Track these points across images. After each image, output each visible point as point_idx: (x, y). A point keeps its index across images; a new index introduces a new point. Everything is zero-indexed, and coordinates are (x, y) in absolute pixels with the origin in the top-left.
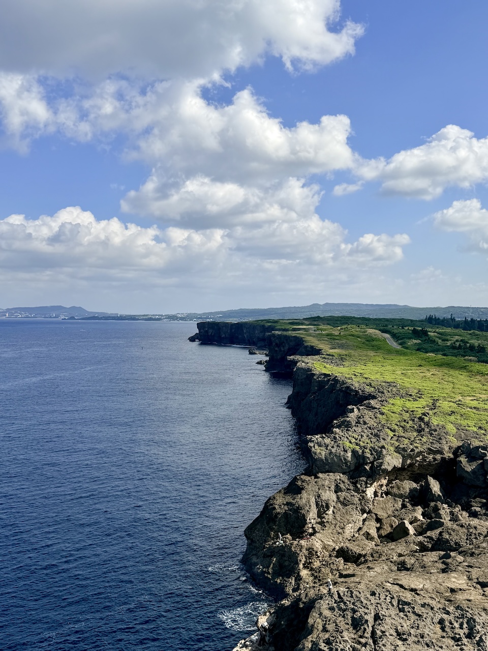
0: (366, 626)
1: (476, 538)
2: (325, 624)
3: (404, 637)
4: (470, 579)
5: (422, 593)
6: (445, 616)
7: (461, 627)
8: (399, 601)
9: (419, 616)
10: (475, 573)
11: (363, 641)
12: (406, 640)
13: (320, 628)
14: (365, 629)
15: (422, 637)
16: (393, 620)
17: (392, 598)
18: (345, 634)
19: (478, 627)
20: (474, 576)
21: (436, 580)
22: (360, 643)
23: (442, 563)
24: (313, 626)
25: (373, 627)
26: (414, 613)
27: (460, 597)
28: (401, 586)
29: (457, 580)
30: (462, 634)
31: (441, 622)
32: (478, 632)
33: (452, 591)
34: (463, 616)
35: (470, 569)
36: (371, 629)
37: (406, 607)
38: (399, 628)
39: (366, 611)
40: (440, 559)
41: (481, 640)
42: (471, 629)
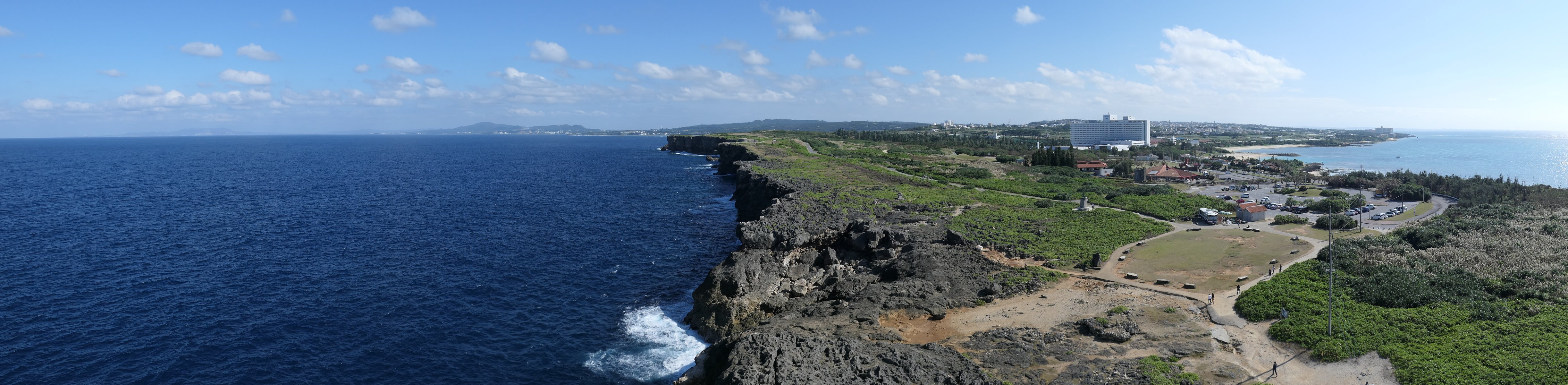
0: (770, 359)
1: (860, 288)
2: (741, 359)
3: (798, 364)
4: (851, 317)
5: (817, 331)
6: (830, 346)
7: (841, 352)
8: (797, 339)
9: (812, 348)
10: (855, 312)
12: (800, 366)
13: (737, 362)
14: (769, 362)
15: (812, 362)
16: (792, 352)
18: (755, 367)
19: (852, 351)
20: (854, 315)
21: (828, 321)
22: (764, 371)
24: (731, 361)
25: (776, 358)
26: (807, 346)
28: (802, 328)
29: (841, 320)
30: (840, 357)
31: (827, 351)
32: (852, 354)
33: (838, 327)
34: (842, 345)
35: (852, 311)
36: (774, 360)
37: (802, 343)
38: (795, 358)
39: (772, 348)
41: (853, 359)
42: (848, 351)
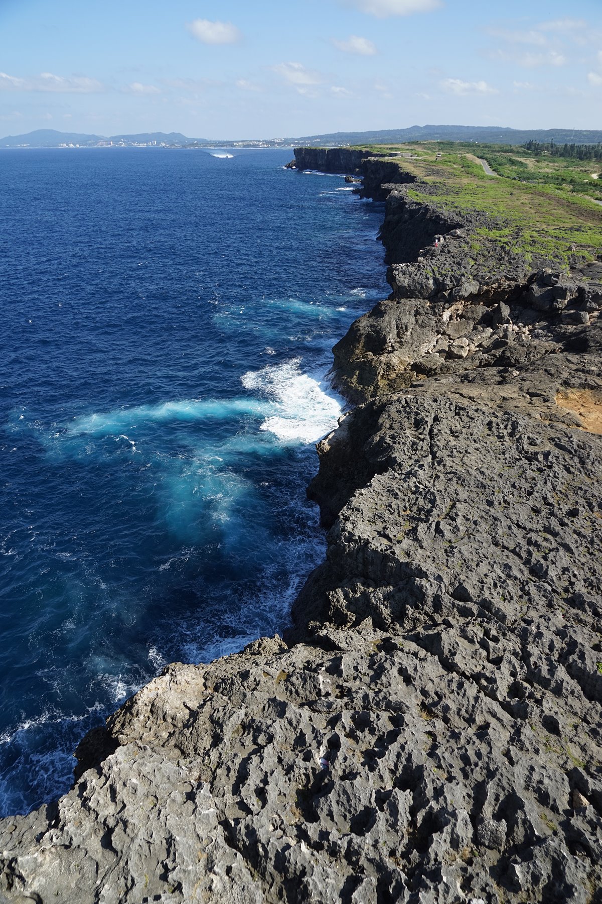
0: (425, 426)
1: (534, 356)
3: (456, 434)
4: (521, 389)
5: (478, 400)
6: (494, 419)
7: (506, 428)
8: (456, 406)
9: (472, 419)
10: (526, 385)
11: (422, 437)
12: (458, 437)
13: (388, 426)
14: (424, 428)
15: (472, 435)
16: (449, 421)
17: (451, 404)
18: (408, 432)
19: (520, 428)
20: (525, 388)
21: (492, 390)
22: (419, 438)
23: (500, 376)
24: (382, 425)
25: (431, 426)
26: (468, 416)
27: (510, 404)
28: (461, 395)
29: (508, 391)
30: (505, 433)
31: (490, 424)
32: (519, 432)
33: (504, 399)
34: (508, 420)
35: (523, 382)
36: (429, 427)
37: (461, 412)
38: (454, 427)
39: (428, 414)
40: (498, 373)
41: (520, 438)
42: (514, 428)
